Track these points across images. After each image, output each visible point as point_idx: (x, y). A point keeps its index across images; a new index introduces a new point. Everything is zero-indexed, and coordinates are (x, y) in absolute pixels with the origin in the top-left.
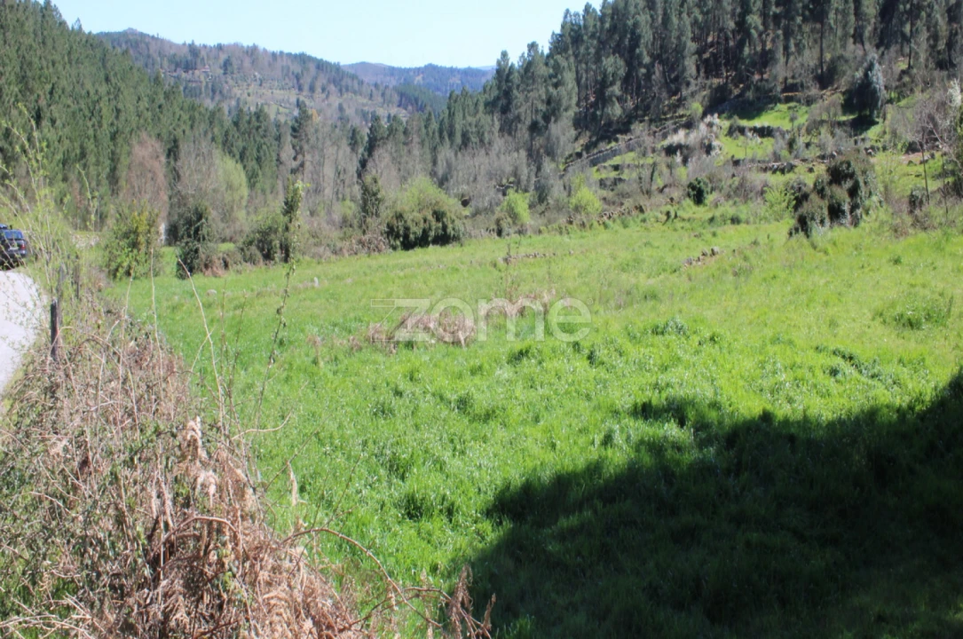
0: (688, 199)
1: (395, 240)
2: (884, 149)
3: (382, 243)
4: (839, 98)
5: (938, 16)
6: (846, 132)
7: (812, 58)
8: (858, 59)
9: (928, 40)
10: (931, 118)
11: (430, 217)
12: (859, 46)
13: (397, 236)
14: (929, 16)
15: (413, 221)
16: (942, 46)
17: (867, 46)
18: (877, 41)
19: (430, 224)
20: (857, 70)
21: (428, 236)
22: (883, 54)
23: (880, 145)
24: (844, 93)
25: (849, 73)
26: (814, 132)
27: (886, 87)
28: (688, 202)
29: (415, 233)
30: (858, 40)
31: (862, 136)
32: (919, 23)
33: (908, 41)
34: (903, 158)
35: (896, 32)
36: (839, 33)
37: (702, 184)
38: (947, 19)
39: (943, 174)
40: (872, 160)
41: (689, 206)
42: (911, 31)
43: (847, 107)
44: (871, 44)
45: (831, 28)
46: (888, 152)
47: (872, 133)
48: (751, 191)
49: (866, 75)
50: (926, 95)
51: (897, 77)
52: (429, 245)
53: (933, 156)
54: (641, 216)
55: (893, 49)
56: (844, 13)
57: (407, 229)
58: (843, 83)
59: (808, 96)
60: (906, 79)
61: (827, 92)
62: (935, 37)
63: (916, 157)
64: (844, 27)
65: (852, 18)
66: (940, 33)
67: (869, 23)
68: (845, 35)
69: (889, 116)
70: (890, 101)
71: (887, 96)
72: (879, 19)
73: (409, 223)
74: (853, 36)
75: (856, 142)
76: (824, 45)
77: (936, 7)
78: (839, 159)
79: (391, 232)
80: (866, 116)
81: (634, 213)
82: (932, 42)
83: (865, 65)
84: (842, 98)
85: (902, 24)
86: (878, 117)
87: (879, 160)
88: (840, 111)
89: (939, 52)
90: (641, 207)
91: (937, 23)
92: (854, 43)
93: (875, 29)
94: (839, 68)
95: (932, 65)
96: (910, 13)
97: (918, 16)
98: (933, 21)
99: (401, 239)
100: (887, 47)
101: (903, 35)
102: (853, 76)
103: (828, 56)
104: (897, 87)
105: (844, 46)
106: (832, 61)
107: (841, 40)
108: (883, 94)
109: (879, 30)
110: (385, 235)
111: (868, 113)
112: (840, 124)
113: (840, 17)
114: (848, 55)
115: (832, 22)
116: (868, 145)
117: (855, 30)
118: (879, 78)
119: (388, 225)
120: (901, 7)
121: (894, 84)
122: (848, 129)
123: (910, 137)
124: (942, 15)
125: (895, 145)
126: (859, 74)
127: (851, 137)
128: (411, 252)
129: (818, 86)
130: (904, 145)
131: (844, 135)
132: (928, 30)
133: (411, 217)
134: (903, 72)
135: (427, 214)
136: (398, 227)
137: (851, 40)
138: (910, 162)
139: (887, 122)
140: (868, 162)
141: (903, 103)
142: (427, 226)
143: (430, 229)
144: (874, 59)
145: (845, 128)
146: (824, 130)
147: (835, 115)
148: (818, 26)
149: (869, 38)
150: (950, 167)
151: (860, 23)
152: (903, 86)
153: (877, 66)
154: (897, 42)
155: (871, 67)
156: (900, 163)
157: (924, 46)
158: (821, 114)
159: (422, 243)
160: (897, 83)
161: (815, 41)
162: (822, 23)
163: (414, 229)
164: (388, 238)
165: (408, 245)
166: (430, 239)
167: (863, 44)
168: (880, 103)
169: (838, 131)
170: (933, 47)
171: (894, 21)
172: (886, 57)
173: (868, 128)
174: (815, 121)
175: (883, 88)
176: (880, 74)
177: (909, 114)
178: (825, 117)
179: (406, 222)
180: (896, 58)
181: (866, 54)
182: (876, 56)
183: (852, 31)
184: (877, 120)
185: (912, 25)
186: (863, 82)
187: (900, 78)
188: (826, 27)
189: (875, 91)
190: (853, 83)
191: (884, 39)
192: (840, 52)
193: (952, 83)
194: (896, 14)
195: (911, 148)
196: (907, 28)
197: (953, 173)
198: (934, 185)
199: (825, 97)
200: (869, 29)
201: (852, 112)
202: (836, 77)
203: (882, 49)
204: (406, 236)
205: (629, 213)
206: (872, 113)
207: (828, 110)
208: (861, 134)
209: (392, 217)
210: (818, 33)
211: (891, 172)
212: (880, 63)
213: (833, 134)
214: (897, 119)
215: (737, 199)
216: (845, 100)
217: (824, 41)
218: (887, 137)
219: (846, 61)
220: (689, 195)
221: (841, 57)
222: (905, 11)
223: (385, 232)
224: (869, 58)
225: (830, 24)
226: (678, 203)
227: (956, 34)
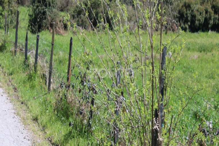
1: (184, 23)
3: (175, 25)
11: (210, 10)
13: (186, 21)
15: (197, 11)
19: (210, 15)
21: (209, 24)
29: (199, 20)
52: (209, 31)
57: (194, 16)
73: (196, 13)
79: (181, 17)
99: (189, 24)
110: (177, 19)
119: (179, 12)
128: (196, 34)
133: (196, 8)
135: (207, 7)
136: (187, 14)
142: (208, 16)
143: (210, 18)
159: (204, 29)
163: (199, 17)
164: (180, 22)
165: (194, 29)
166: (210, 26)
179: (192, 11)
204: (193, 22)
209: (182, 7)
223: (177, 17)
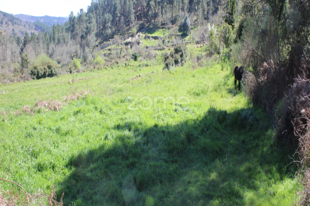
0: (132, 59)
2: (190, 43)
4: (177, 28)
5: (205, 4)
6: (179, 38)
7: (170, 15)
8: (183, 16)
9: (202, 11)
10: (203, 34)
12: (183, 12)
14: (202, 4)
16: (206, 13)
17: (185, 12)
18: (188, 11)
20: (183, 19)
22: (190, 14)
23: (189, 42)
24: (179, 26)
25: (180, 20)
26: (170, 38)
27: (191, 25)
28: (132, 60)
30: (183, 10)
31: (184, 39)
32: (200, 6)
33: (197, 11)
34: (196, 46)
35: (193, 8)
36: (177, 8)
37: (136, 54)
38: (207, 5)
39: (206, 50)
40: (187, 46)
41: (132, 61)
42: (197, 8)
43: (180, 30)
44: (186, 11)
45: (175, 6)
46: (191, 44)
47: (187, 38)
48: (152, 56)
49: (185, 21)
50: (202, 27)
51: (194, 22)
53: (203, 45)
54: (117, 65)
55: (193, 13)
56: (179, 2)
58: (179, 23)
59: (169, 27)
60: (196, 22)
61: (174, 26)
62: (204, 10)
63: (199, 45)
64: (179, 6)
65: (181, 4)
66: (205, 9)
67: (186, 5)
68: (179, 9)
69: (192, 33)
70: (192, 29)
71: (191, 27)
72: (189, 4)
74: (181, 9)
75: (182, 41)
76: (173, 12)
77: (204, 2)
78: (178, 46)
80: (185, 33)
81: (115, 64)
82: (203, 12)
83: (185, 18)
84: (178, 27)
85: (195, 6)
86: (189, 33)
87: (189, 46)
88: (178, 31)
89: (205, 15)
90: (117, 62)
91: (204, 6)
92: (182, 11)
93: (188, 7)
94: (177, 19)
95: (203, 19)
96: (197, 3)
97: (199, 4)
98: (203, 6)
100: (191, 13)
101: (195, 9)
102: (182, 21)
103: (174, 15)
104: (194, 25)
105: (179, 12)
106: (176, 16)
107: (178, 10)
108: (190, 27)
109: (189, 8)
111: (186, 32)
112: (178, 35)
113: (177, 3)
114: (180, 15)
115: (175, 4)
116: (186, 42)
117: (182, 7)
118: (189, 22)
120: (195, 1)
121: (193, 24)
122: (180, 37)
123: (197, 39)
124: (206, 4)
125: (193, 42)
126: (183, 21)
127: (181, 39)
129: (171, 24)
130: (196, 42)
131: (179, 39)
132: (202, 8)
134: (195, 20)
137: (181, 10)
138: (197, 47)
139: (191, 35)
140: (186, 47)
141: (195, 29)
144: (187, 16)
145: (179, 36)
146: (173, 37)
147: (176, 33)
148: (171, 6)
149: (186, 10)
150: (208, 48)
151: (183, 5)
152: (195, 24)
153: (188, 18)
154: (194, 11)
155: (186, 19)
156: (194, 47)
157: (201, 13)
158: (172, 32)
160: (194, 24)
161: (171, 10)
162: (172, 5)
167: (184, 12)
168: (189, 29)
169: (177, 38)
170: (203, 13)
171: (193, 5)
172: (191, 15)
173: (186, 37)
174: (170, 35)
175: (190, 25)
176: (189, 21)
177: (197, 33)
178: (173, 33)
180: (193, 16)
181: (185, 15)
182: (188, 15)
183: (181, 8)
184: (188, 34)
185: (198, 6)
186: (184, 23)
187: (195, 22)
188: (174, 6)
189: (188, 26)
190: (181, 23)
191: (190, 11)
192: (178, 14)
193: (208, 24)
194: (193, 3)
195: (198, 43)
196: (196, 7)
197: (209, 50)
198: (204, 54)
199: (173, 27)
200: (186, 7)
201: (181, 32)
202: (176, 21)
203: (189, 13)
205: (113, 64)
206: (187, 32)
207: (174, 31)
208: (184, 38)
210: (171, 8)
211: (192, 50)
212: (189, 17)
213: (176, 38)
214: (194, 34)
215: (147, 59)
216: (179, 28)
217: (173, 10)
218: (191, 39)
219: (180, 17)
220: (132, 58)
221: (178, 15)
222: (196, 3)
224: (186, 16)
225: (175, 5)
226: (129, 60)
227: (209, 10)
